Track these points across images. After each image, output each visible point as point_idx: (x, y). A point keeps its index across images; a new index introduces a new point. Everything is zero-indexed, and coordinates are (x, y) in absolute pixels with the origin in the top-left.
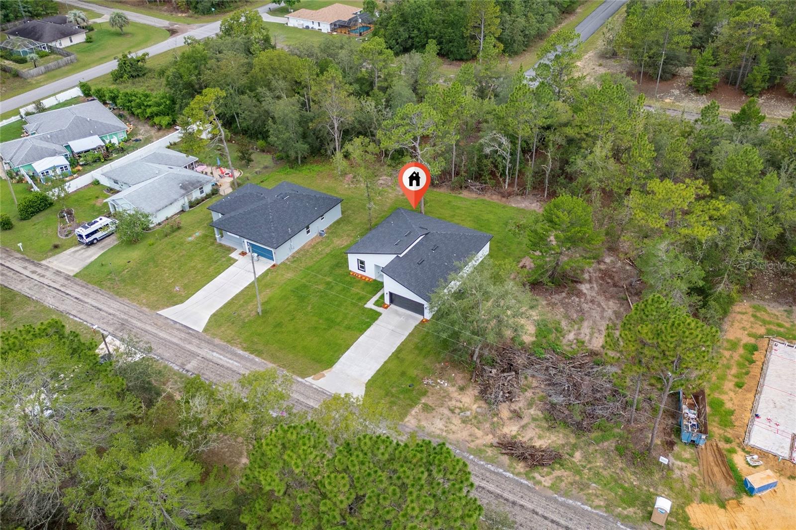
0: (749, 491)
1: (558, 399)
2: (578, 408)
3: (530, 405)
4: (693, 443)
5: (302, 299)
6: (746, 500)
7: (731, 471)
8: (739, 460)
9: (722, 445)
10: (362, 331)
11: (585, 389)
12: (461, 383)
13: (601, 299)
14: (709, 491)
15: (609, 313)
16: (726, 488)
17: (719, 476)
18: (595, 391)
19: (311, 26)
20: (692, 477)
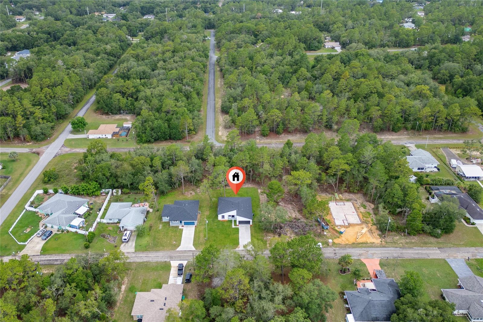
0: (342, 233)
1: (296, 231)
2: (301, 231)
3: (291, 234)
4: (327, 229)
5: (214, 232)
6: (342, 235)
7: (336, 231)
8: (336, 228)
9: (332, 227)
10: (238, 233)
11: (300, 226)
12: (273, 236)
13: (286, 205)
14: (335, 236)
15: (291, 208)
16: (338, 235)
17: (335, 233)
18: (302, 226)
19: (101, 136)
20: (331, 235)
